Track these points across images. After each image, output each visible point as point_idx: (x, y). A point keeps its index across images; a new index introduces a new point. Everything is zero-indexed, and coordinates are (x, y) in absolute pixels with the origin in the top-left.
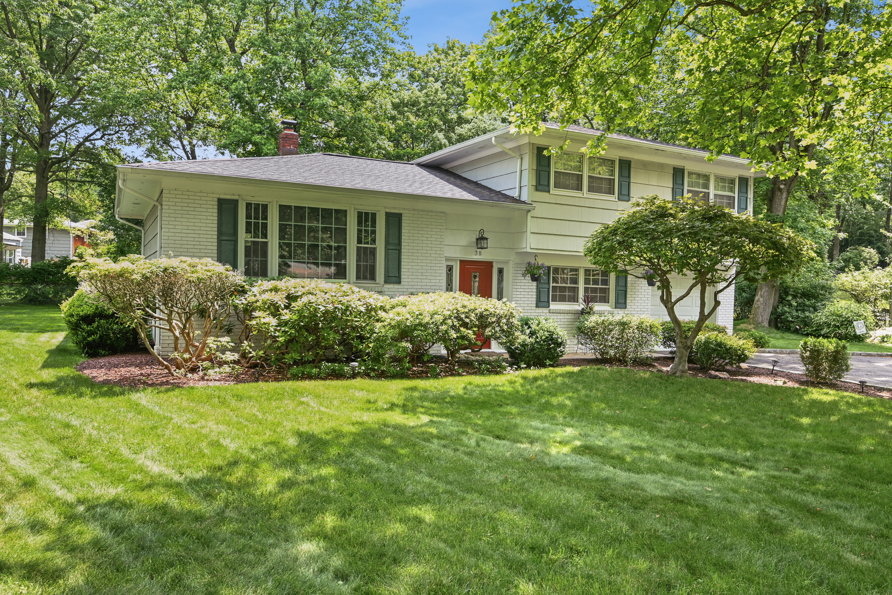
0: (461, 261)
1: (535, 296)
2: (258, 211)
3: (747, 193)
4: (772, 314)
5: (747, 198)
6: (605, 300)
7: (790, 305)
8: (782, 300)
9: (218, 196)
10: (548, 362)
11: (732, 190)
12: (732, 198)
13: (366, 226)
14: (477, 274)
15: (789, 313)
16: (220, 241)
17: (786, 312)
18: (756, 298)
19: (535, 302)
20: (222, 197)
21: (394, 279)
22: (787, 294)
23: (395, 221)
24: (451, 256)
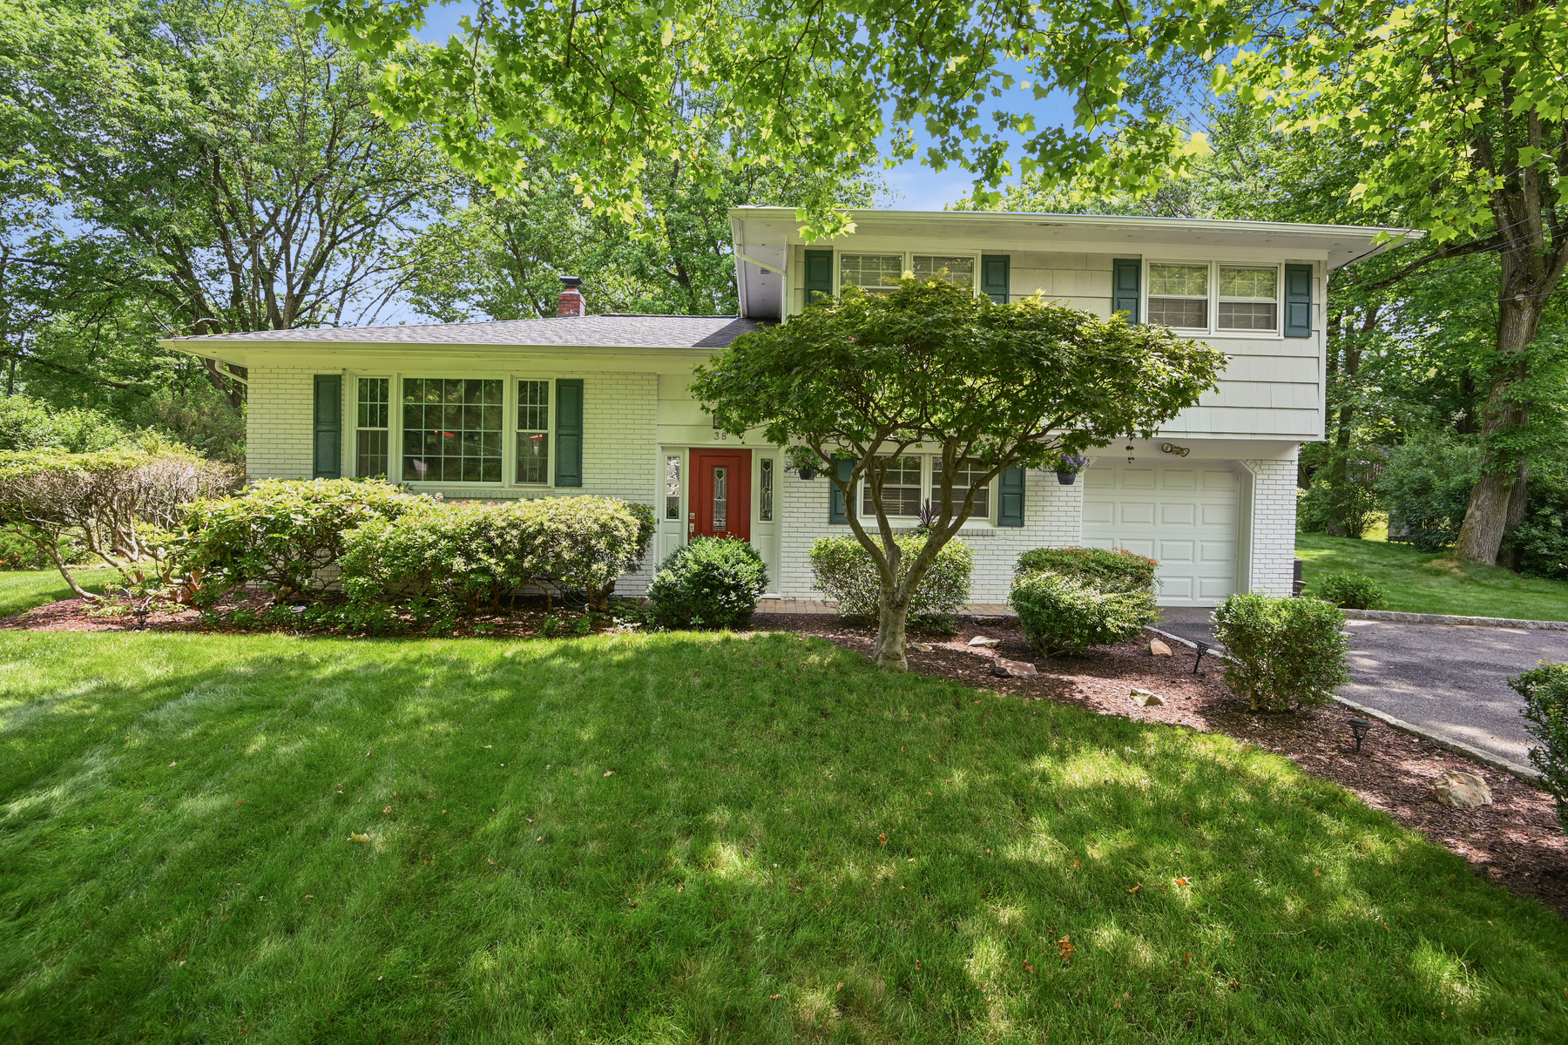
0: (691, 450)
1: (827, 505)
2: (374, 390)
3: (1309, 293)
4: (1505, 539)
5: (1309, 306)
6: (982, 512)
7: (1548, 526)
8: (1531, 516)
9: (315, 372)
10: (697, 620)
11: (1271, 291)
12: (1272, 308)
13: (533, 401)
14: (724, 470)
15: (1543, 540)
16: (317, 433)
17: (1535, 538)
18: (1469, 512)
19: (827, 515)
20: (321, 372)
21: (570, 480)
22: (1542, 502)
23: (571, 391)
24: (672, 441)
